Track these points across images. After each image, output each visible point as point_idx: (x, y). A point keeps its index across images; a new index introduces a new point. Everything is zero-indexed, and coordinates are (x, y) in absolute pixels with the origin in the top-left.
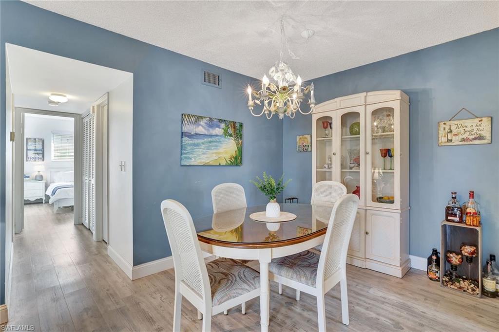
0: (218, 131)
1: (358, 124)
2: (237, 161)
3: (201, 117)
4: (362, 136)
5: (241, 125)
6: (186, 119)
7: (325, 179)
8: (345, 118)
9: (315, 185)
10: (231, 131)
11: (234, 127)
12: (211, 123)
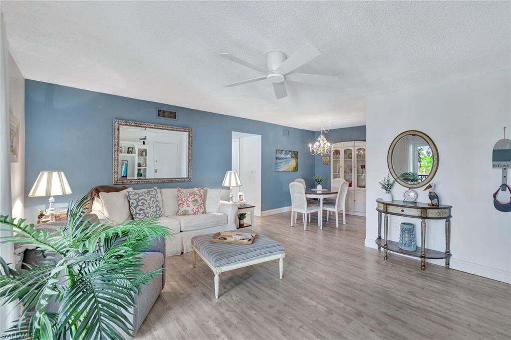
0: (289, 156)
1: (351, 154)
2: (296, 169)
3: (283, 150)
4: (353, 160)
5: (297, 152)
6: (278, 152)
7: (337, 178)
8: (345, 151)
9: (332, 180)
10: (293, 156)
11: (295, 154)
12: (286, 153)
